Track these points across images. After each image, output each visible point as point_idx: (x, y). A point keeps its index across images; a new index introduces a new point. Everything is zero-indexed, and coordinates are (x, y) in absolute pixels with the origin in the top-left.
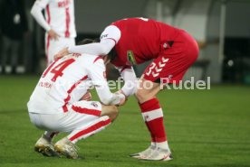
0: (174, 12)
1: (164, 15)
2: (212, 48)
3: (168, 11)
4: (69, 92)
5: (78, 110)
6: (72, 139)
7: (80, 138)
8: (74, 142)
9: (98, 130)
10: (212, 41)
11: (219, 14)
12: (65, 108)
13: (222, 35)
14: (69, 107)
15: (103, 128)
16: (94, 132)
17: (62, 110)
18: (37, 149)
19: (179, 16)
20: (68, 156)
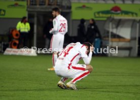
0: (117, 27)
1: (113, 28)
2: (133, 42)
3: (114, 26)
4: (71, 61)
5: (74, 68)
6: (74, 81)
7: (77, 80)
8: (74, 82)
9: (84, 77)
10: (133, 39)
11: (136, 27)
12: (69, 68)
13: (137, 36)
14: (71, 67)
15: (86, 75)
16: (82, 78)
17: (67, 68)
18: (58, 85)
19: (119, 28)
20: (72, 89)
